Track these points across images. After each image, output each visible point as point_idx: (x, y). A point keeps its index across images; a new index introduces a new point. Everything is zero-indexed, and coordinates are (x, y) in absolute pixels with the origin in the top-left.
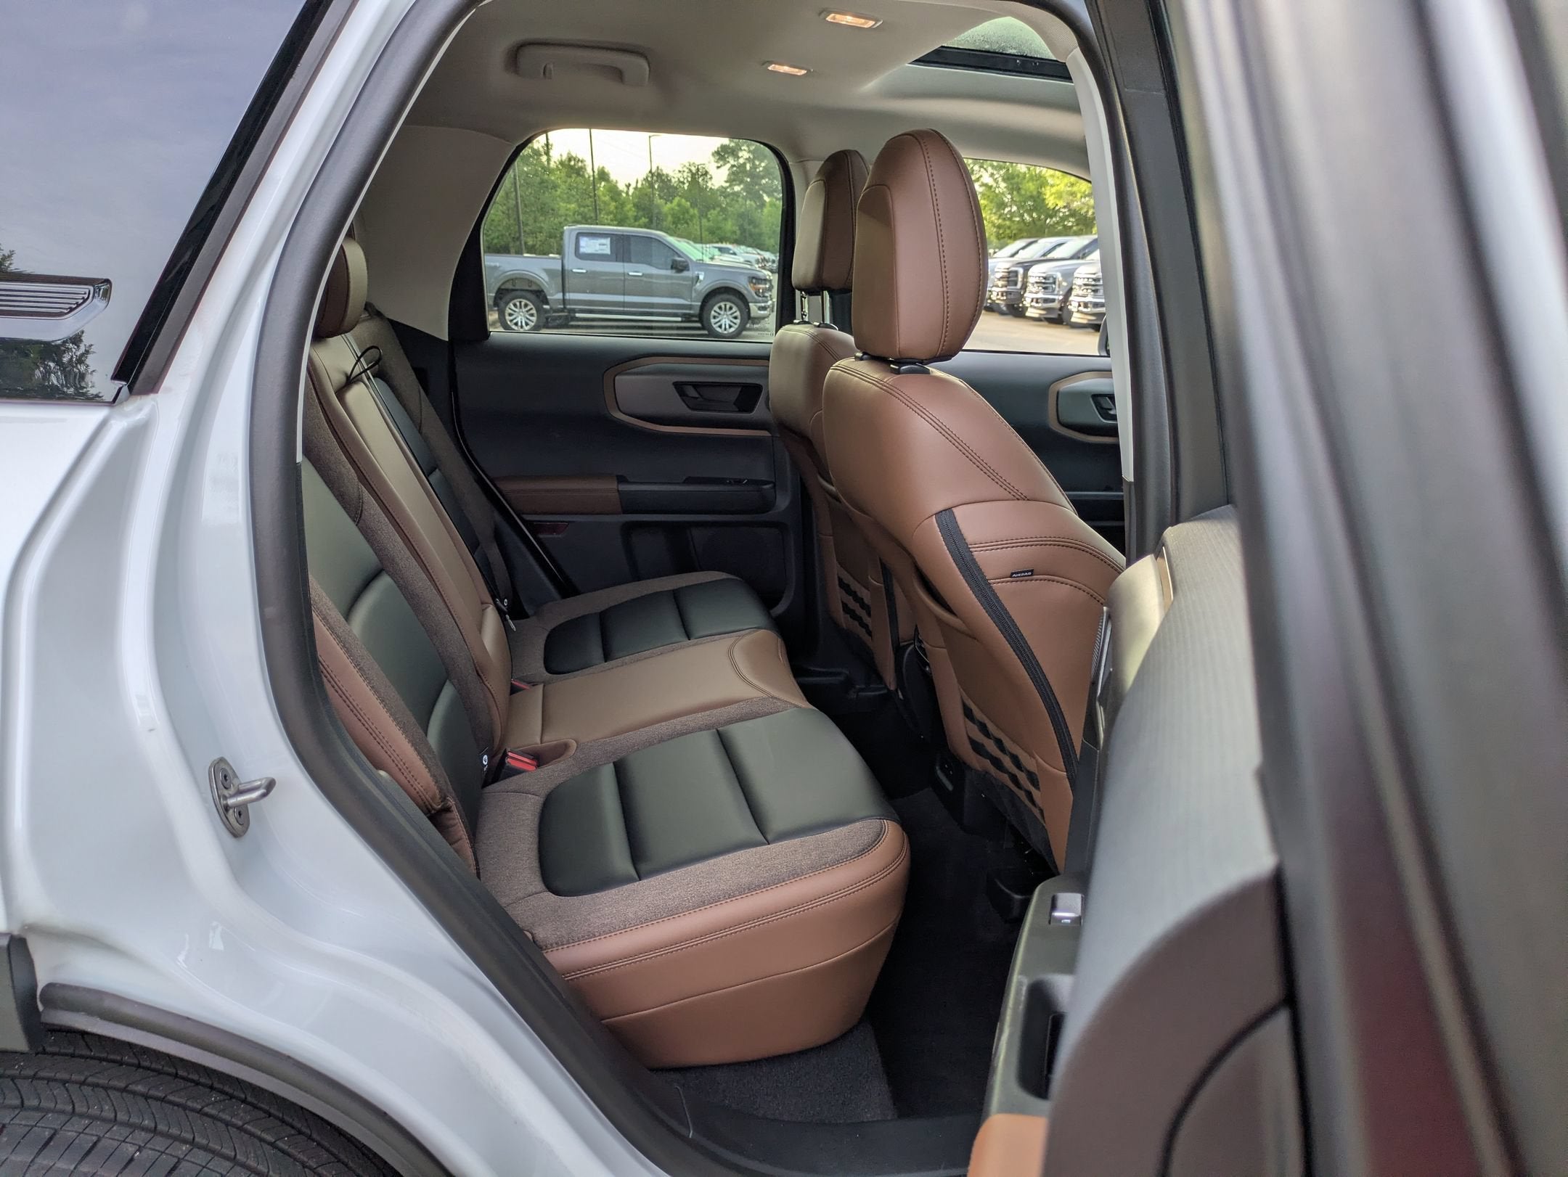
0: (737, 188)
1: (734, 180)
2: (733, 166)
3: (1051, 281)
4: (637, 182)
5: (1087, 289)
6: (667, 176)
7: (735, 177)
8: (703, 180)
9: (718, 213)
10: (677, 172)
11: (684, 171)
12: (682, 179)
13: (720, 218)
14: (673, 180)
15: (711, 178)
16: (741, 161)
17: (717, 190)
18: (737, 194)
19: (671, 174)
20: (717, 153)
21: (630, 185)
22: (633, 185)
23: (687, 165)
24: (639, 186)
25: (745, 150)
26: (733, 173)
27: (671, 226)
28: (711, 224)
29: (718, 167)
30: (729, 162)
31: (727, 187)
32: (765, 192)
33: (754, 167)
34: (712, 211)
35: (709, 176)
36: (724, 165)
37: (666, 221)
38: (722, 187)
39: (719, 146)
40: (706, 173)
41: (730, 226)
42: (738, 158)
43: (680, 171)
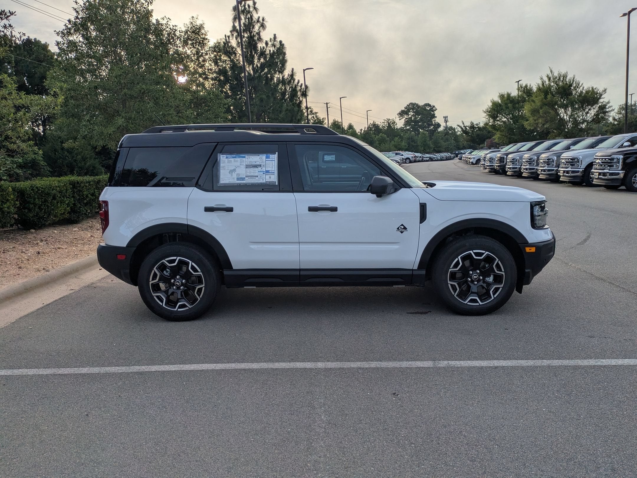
0: (408, 127)
1: (407, 124)
2: (406, 118)
3: (551, 160)
4: (365, 128)
5: (568, 164)
6: (378, 124)
7: (407, 123)
8: (393, 125)
9: (399, 138)
10: (382, 123)
11: (385, 122)
12: (384, 126)
13: (400, 140)
14: (380, 126)
15: (396, 124)
16: (410, 116)
17: (399, 129)
18: (408, 130)
19: (379, 124)
20: (400, 114)
21: (362, 130)
22: (363, 129)
23: (386, 120)
24: (366, 129)
25: (411, 112)
26: (406, 121)
27: (378, 145)
28: (396, 143)
29: (400, 119)
30: (405, 117)
31: (404, 127)
32: (420, 128)
33: (415, 118)
34: (396, 138)
35: (395, 124)
36: (403, 118)
37: (375, 143)
38: (402, 127)
39: (400, 111)
40: (394, 122)
41: (403, 144)
42: (409, 115)
43: (383, 123)
